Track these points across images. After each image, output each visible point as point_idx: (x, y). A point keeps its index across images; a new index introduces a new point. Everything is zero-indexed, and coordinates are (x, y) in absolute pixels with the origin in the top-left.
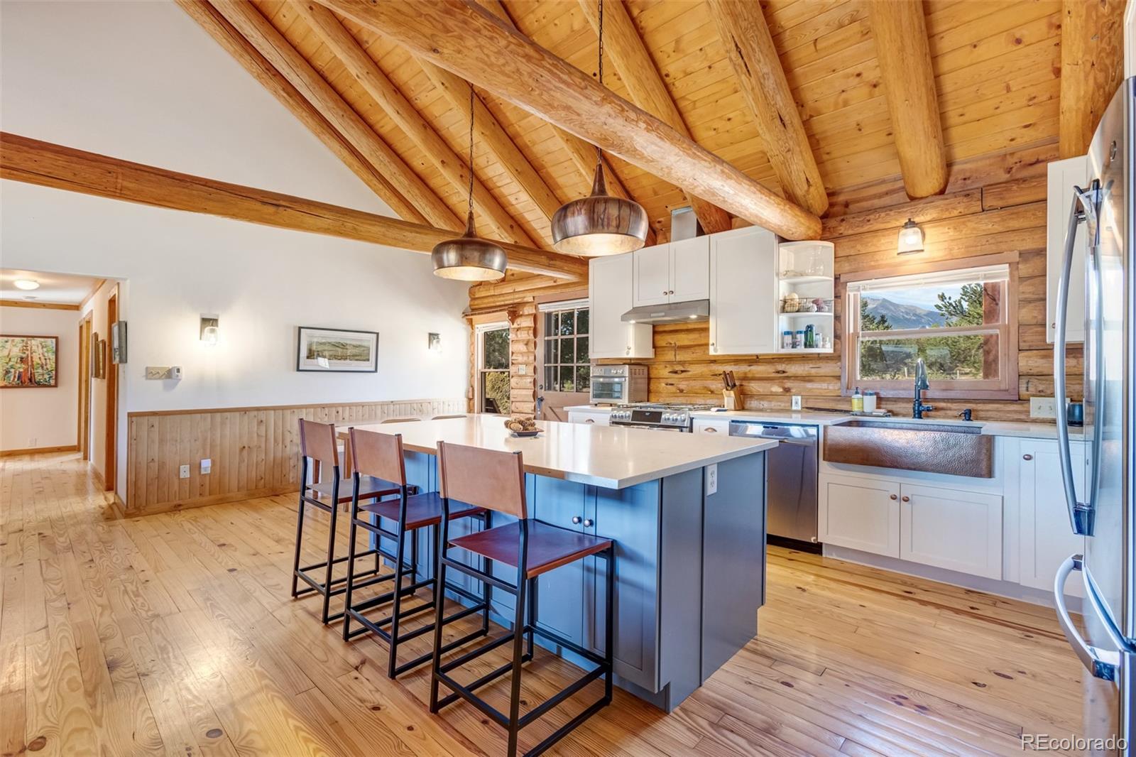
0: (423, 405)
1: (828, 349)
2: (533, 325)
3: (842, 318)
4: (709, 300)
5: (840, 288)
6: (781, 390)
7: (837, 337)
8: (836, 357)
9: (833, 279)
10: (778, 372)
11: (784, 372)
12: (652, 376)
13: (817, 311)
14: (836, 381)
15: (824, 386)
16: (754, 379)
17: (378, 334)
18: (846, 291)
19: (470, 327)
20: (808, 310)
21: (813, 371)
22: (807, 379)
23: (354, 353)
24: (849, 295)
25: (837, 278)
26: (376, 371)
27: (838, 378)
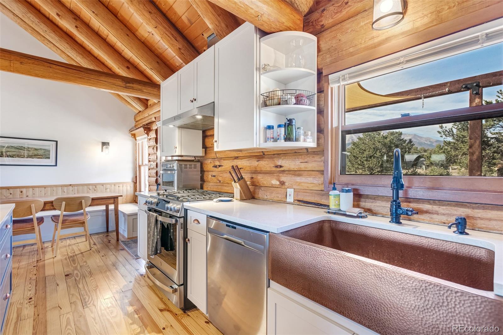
0: (97, 186)
1: (310, 143)
2: (155, 136)
3: (325, 112)
4: (214, 102)
5: (323, 82)
6: (278, 183)
7: (320, 130)
8: (319, 151)
9: (316, 73)
10: (277, 167)
11: (281, 167)
12: (205, 169)
13: (295, 104)
14: (320, 175)
15: (310, 180)
16: (260, 172)
17: (57, 142)
18: (329, 84)
19: (134, 139)
20: (286, 102)
21: (303, 166)
22: (297, 173)
23: (36, 154)
24: (332, 89)
25: (320, 73)
26: (56, 165)
27: (322, 172)
